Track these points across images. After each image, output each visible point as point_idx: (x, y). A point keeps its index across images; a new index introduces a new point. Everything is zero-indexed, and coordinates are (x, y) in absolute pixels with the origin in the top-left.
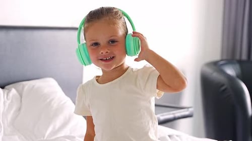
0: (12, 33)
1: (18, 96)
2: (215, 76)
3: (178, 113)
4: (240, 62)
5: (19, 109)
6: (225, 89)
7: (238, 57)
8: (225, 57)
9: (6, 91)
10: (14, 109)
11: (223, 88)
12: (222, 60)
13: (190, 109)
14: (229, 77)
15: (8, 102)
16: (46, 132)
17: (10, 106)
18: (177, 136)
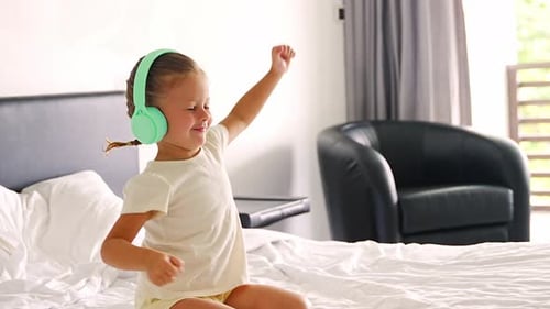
0: (27, 107)
1: (44, 202)
2: (340, 148)
3: (288, 208)
4: (376, 124)
5: (47, 222)
6: (356, 165)
7: (372, 117)
8: (352, 119)
9: (25, 196)
10: (39, 222)
11: (352, 165)
12: (347, 124)
13: (305, 201)
14: (361, 148)
15: (30, 212)
16: (91, 251)
17: (33, 218)
18: (287, 241)
